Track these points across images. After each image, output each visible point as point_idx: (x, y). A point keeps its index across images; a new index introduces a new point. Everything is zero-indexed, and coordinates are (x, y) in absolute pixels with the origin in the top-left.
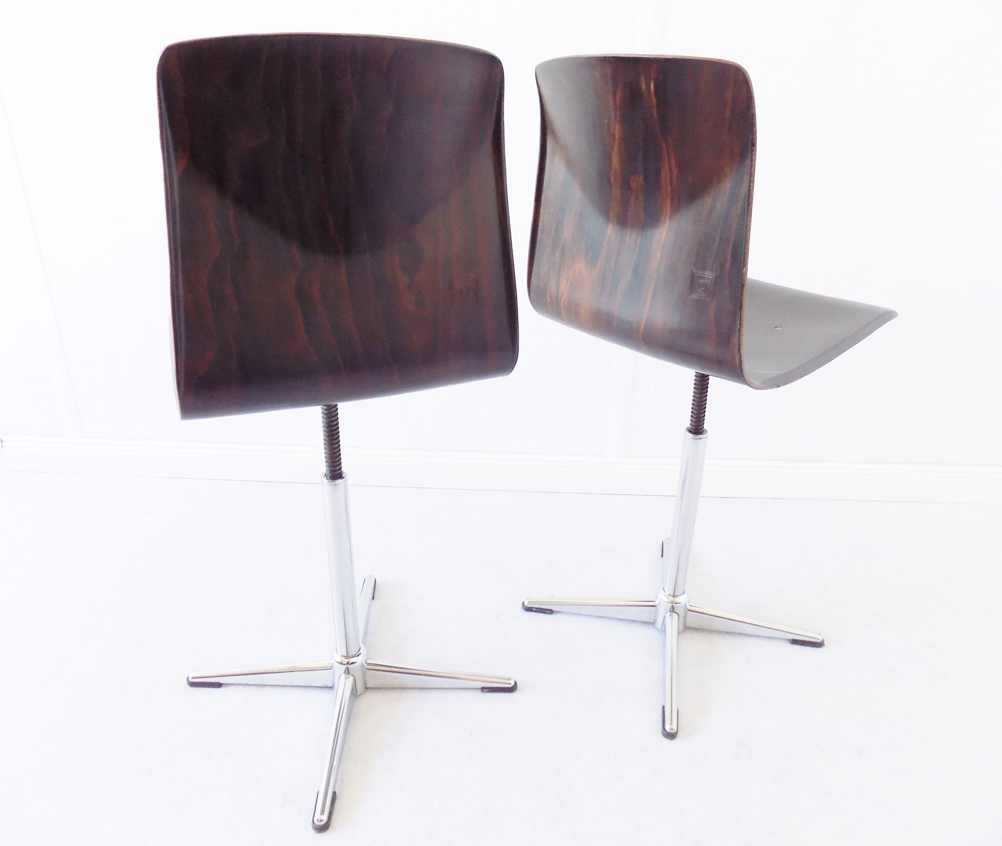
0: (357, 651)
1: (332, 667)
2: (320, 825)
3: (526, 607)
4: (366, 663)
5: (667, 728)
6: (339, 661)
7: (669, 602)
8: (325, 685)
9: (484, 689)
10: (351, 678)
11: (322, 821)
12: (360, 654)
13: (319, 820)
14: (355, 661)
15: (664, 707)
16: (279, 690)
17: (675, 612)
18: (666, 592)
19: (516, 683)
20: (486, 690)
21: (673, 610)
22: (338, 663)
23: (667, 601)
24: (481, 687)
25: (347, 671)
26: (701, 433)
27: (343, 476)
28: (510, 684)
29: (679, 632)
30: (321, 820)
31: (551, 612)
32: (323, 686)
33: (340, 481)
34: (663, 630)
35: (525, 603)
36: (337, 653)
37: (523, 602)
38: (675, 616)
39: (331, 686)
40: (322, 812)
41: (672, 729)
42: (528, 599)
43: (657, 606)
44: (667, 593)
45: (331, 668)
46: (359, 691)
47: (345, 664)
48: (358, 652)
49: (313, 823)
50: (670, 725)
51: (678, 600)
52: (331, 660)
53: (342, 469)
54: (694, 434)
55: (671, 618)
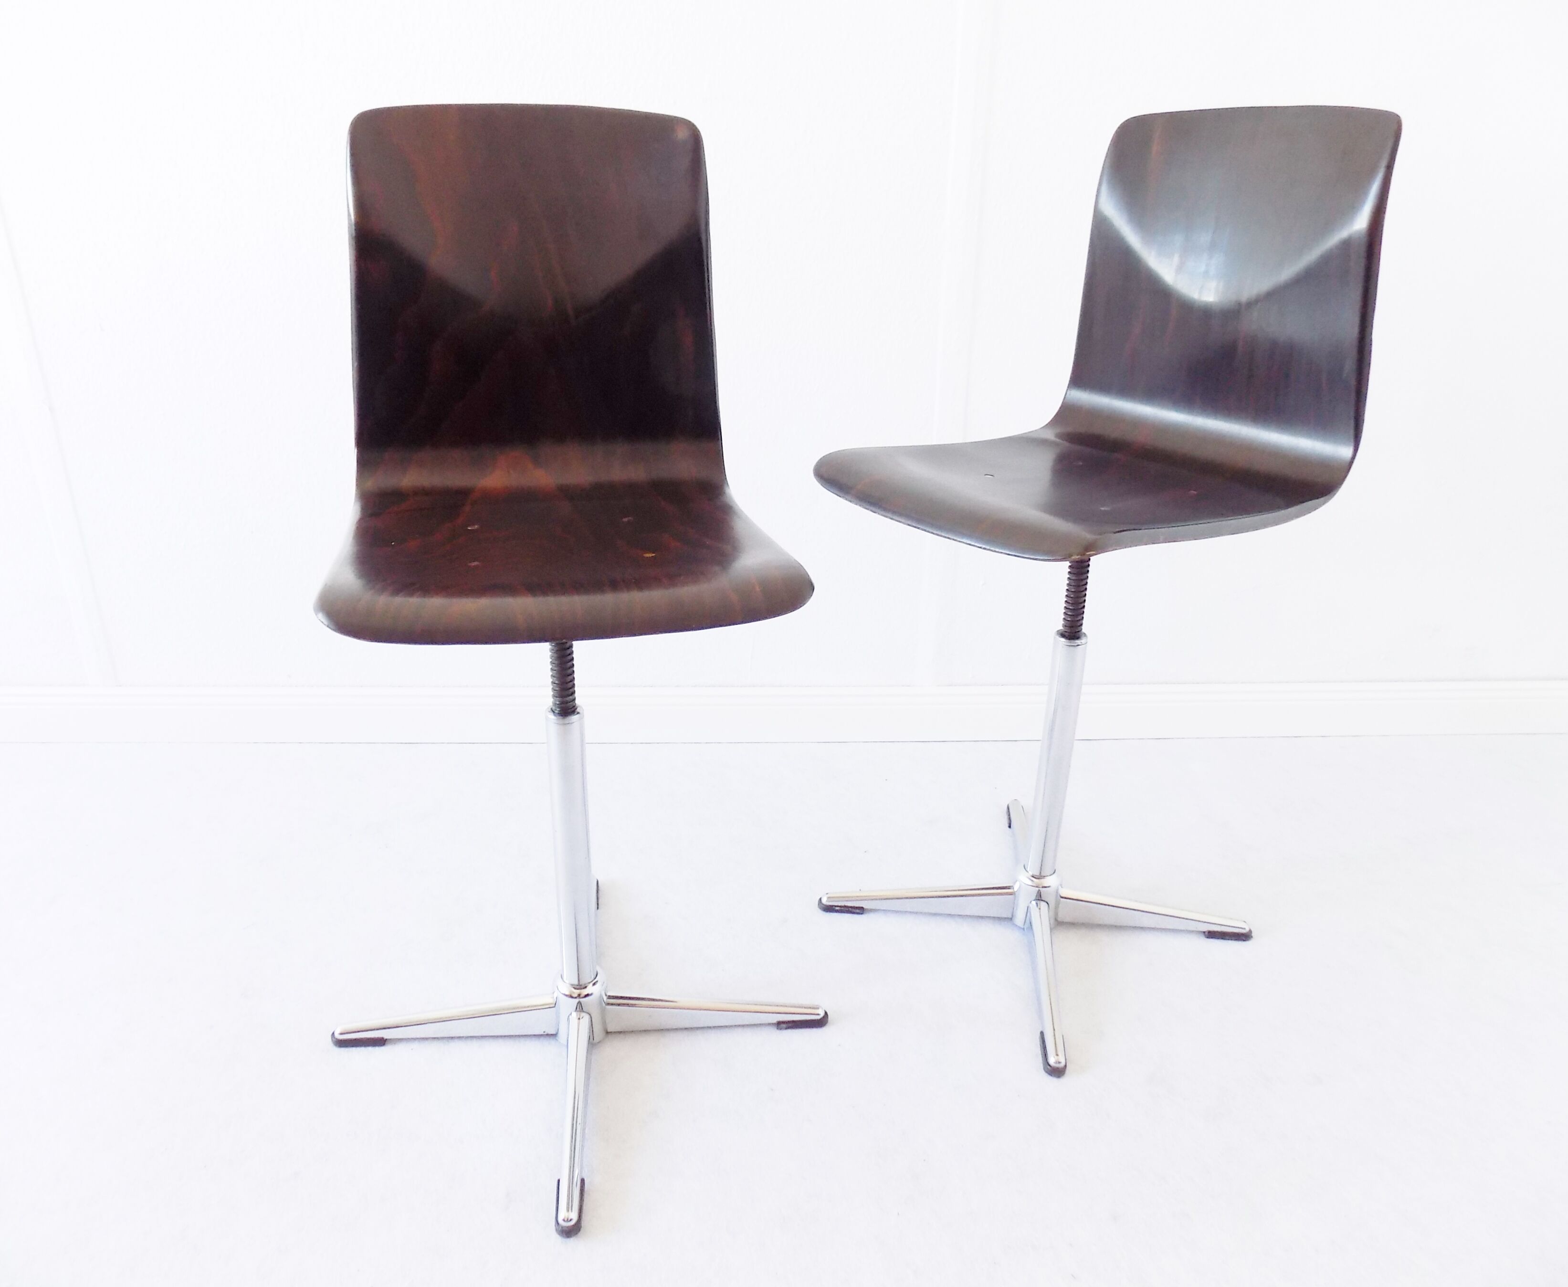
0: (593, 978)
1: (555, 1004)
2: (568, 1227)
3: (825, 905)
4: (606, 995)
5: (1052, 1060)
6: (567, 993)
7: (1032, 886)
8: (544, 1032)
9: (781, 1025)
10: (586, 1018)
11: (571, 1220)
12: (597, 981)
13: (566, 1219)
14: (590, 993)
15: (1042, 1033)
16: (475, 1044)
17: (1044, 901)
18: (1029, 872)
19: (827, 1014)
20: (784, 1026)
21: (1039, 898)
22: (566, 995)
23: (1031, 884)
24: (775, 1021)
25: (580, 1008)
26: (1078, 638)
27: (578, 710)
28: (818, 1014)
29: (1051, 930)
30: (569, 1219)
31: (860, 910)
32: (542, 1033)
33: (574, 718)
34: (1029, 927)
35: (822, 899)
36: (564, 981)
37: (819, 898)
38: (1043, 904)
39: (554, 1032)
40: (569, 1208)
41: (1059, 1063)
42: (827, 894)
43: (1017, 894)
44: (1031, 873)
45: (553, 1006)
46: (597, 1039)
47: (576, 998)
48: (595, 978)
49: (557, 1224)
50: (1056, 1057)
51: (1046, 882)
52: (553, 993)
53: (577, 702)
54: (1069, 639)
55: (1038, 910)
